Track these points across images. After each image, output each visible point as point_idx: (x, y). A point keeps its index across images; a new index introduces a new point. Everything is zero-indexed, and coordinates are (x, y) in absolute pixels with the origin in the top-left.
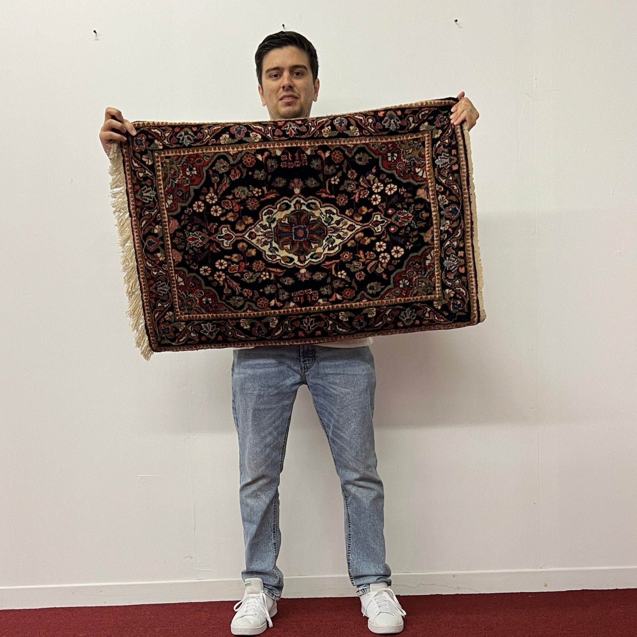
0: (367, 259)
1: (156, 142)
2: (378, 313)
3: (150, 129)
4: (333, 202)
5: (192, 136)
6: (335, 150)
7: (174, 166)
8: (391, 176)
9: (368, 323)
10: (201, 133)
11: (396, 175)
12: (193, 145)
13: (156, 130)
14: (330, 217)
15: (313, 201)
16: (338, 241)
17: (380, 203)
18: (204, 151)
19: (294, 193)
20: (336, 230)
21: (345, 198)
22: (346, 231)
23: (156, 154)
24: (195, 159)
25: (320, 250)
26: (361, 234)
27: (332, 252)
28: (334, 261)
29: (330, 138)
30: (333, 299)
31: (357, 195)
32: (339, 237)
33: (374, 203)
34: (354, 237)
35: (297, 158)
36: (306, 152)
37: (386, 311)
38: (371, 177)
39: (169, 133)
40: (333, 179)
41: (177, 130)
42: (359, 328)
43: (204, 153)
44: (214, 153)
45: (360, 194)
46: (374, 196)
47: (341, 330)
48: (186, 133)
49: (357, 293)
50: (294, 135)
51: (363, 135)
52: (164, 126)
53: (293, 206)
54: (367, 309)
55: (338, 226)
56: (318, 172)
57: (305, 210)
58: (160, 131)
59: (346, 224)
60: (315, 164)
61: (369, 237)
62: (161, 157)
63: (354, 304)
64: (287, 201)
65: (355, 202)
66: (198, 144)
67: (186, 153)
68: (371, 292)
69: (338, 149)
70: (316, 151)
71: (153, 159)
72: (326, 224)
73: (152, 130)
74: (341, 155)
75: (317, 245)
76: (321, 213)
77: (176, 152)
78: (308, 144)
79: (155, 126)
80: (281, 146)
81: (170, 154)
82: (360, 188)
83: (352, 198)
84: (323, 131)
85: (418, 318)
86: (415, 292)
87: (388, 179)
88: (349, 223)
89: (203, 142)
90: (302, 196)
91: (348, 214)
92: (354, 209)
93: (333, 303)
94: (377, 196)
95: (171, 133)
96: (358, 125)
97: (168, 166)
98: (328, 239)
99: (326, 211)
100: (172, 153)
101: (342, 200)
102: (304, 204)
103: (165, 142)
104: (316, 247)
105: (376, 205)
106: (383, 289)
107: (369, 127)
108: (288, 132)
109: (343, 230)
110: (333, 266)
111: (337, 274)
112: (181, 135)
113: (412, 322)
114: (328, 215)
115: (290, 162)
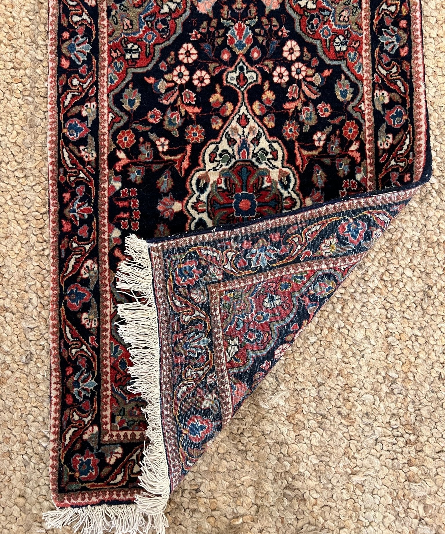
0: (299, 97)
1: (86, 437)
2: (383, 86)
3: (65, 447)
4: (198, 149)
5: (82, 374)
6: (115, 143)
7: (128, 408)
8: (165, 53)
9: (397, 103)
10: (77, 359)
11: (166, 44)
12: (96, 374)
13: (68, 436)
14: (221, 155)
15: (194, 182)
16: (264, 143)
17: (208, 72)
18: (108, 355)
19: (181, 212)
20: (244, 145)
21: (192, 129)
22: (247, 130)
23: (106, 438)
24: (119, 371)
25: (275, 175)
26: (256, 105)
27: (280, 154)
28: (296, 151)
29: (97, 150)
30: (357, 155)
31: (190, 110)
32: (256, 141)
33: (207, 82)
34: (258, 117)
35: (126, 204)
36: (118, 189)
37: (380, 75)
38: (162, 86)
39: (74, 414)
40: (160, 149)
41: (69, 400)
42: (405, 117)
43: (110, 356)
44: (110, 340)
45: (189, 105)
46: (196, 82)
47: (405, 147)
48: (76, 384)
49: (350, 117)
50: (89, 205)
51: (96, 95)
52: (61, 423)
53: (201, 215)
54: (376, 104)
55: (238, 142)
56: (148, 171)
57: (209, 195)
58: (70, 429)
59: (236, 129)
60: (135, 175)
61: (263, 92)
62: (111, 430)
63: (367, 124)
64: (193, 224)
65: (201, 112)
66: (95, 365)
67: (109, 386)
68: (349, 96)
69: (114, 137)
70: (116, 173)
71: (113, 444)
72: (233, 161)
73: (67, 443)
74: (124, 134)
75: (265, 178)
76: (214, 169)
77: (106, 404)
78: (106, 185)
79: (61, 438)
80: (106, 228)
81: (108, 413)
82: (179, 102)
83: (193, 117)
84: (86, 160)
85: (396, 23)
86: (355, 27)
87: (169, 59)
88: (234, 124)
89: (92, 356)
90: (186, 198)
91: (220, 125)
92: (211, 116)
93: (364, 156)
94: (195, 77)
95: (75, 411)
96: (82, 103)
97: (127, 418)
98: (258, 160)
99: (212, 161)
100: (106, 410)
101: (195, 134)
102: (199, 196)
103: (88, 422)
104: (270, 181)
105: (212, 78)
106: (347, 77)
107: (85, 86)
108: (83, 215)
109: (246, 134)
110: (305, 153)
111: (319, 147)
112: (79, 393)
113: (401, 32)
114: (218, 158)
115: (131, 215)
